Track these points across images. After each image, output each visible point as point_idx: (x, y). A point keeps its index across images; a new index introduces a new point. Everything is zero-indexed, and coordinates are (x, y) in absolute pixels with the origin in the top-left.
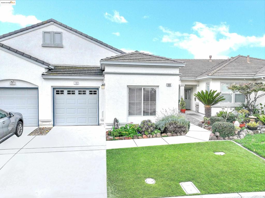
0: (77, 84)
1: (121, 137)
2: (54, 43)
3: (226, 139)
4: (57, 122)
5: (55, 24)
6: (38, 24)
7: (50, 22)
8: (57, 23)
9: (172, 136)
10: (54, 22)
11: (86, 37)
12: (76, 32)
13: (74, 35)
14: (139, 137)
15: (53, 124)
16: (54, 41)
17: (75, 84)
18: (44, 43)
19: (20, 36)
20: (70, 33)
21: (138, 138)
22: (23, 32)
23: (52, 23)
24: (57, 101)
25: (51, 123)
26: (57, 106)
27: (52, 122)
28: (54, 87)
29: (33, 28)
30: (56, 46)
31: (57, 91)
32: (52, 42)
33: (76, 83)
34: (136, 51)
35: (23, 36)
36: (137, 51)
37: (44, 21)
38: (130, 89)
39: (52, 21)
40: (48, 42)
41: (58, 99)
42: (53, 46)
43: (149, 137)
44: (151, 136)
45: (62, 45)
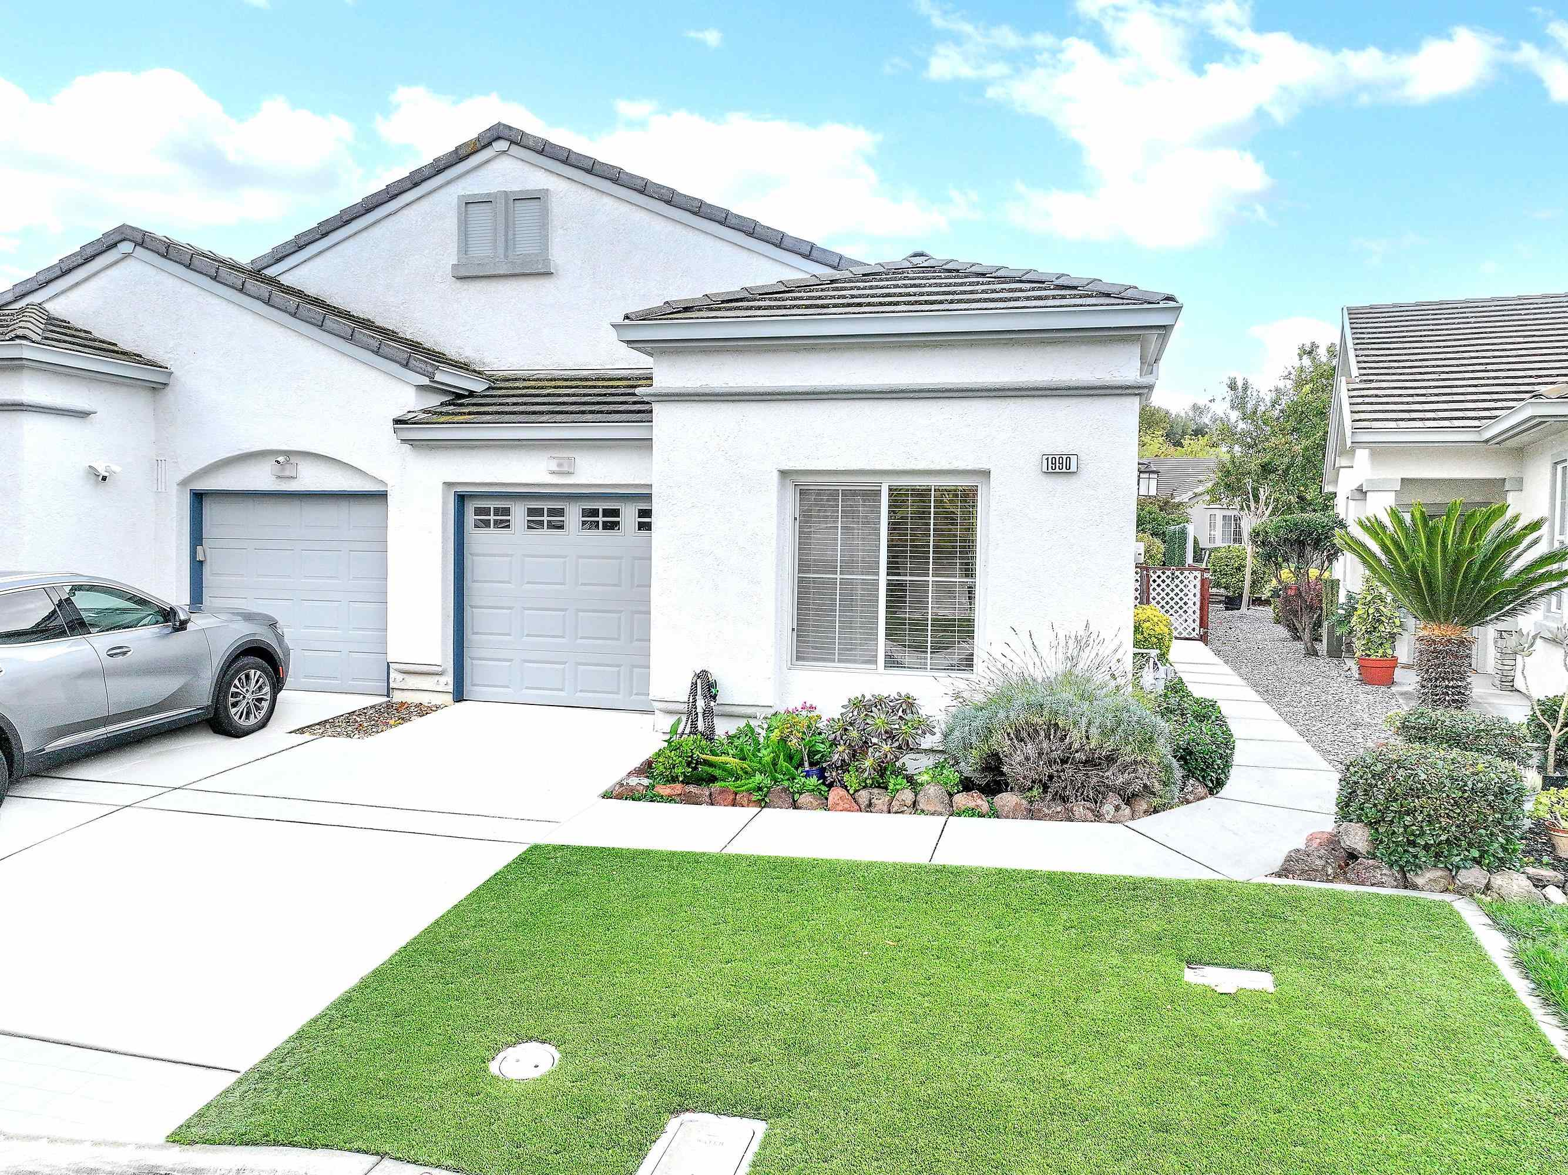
0: (566, 469)
1: (692, 788)
2: (506, 256)
3: (1420, 881)
4: (476, 681)
5: (515, 150)
6: (436, 160)
7: (490, 144)
8: (524, 142)
9: (1032, 814)
10: (512, 142)
11: (668, 202)
12: (615, 181)
13: (606, 200)
14: (803, 799)
15: (450, 688)
16: (511, 243)
17: (555, 468)
18: (464, 261)
19: (365, 234)
20: (589, 192)
21: (795, 806)
22: (376, 210)
23: (502, 145)
24: (478, 566)
25: (443, 680)
26: (475, 591)
27: (449, 679)
28: (459, 489)
29: (416, 185)
30: (517, 271)
31: (479, 511)
32: (501, 251)
33: (560, 465)
34: (915, 255)
35: (377, 231)
36: (922, 255)
37: (465, 144)
38: (803, 493)
39: (499, 138)
40: (481, 250)
41: (484, 555)
42: (502, 272)
43: (870, 805)
44: (881, 799)
45: (546, 261)
